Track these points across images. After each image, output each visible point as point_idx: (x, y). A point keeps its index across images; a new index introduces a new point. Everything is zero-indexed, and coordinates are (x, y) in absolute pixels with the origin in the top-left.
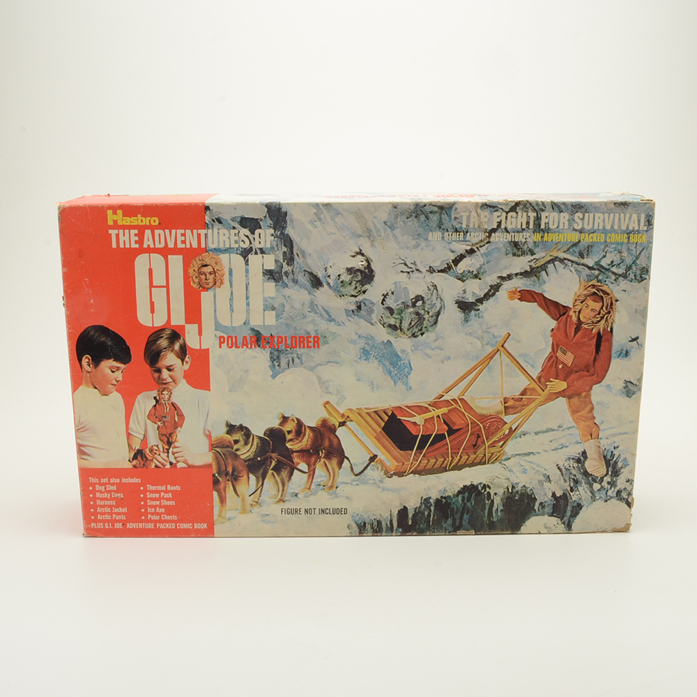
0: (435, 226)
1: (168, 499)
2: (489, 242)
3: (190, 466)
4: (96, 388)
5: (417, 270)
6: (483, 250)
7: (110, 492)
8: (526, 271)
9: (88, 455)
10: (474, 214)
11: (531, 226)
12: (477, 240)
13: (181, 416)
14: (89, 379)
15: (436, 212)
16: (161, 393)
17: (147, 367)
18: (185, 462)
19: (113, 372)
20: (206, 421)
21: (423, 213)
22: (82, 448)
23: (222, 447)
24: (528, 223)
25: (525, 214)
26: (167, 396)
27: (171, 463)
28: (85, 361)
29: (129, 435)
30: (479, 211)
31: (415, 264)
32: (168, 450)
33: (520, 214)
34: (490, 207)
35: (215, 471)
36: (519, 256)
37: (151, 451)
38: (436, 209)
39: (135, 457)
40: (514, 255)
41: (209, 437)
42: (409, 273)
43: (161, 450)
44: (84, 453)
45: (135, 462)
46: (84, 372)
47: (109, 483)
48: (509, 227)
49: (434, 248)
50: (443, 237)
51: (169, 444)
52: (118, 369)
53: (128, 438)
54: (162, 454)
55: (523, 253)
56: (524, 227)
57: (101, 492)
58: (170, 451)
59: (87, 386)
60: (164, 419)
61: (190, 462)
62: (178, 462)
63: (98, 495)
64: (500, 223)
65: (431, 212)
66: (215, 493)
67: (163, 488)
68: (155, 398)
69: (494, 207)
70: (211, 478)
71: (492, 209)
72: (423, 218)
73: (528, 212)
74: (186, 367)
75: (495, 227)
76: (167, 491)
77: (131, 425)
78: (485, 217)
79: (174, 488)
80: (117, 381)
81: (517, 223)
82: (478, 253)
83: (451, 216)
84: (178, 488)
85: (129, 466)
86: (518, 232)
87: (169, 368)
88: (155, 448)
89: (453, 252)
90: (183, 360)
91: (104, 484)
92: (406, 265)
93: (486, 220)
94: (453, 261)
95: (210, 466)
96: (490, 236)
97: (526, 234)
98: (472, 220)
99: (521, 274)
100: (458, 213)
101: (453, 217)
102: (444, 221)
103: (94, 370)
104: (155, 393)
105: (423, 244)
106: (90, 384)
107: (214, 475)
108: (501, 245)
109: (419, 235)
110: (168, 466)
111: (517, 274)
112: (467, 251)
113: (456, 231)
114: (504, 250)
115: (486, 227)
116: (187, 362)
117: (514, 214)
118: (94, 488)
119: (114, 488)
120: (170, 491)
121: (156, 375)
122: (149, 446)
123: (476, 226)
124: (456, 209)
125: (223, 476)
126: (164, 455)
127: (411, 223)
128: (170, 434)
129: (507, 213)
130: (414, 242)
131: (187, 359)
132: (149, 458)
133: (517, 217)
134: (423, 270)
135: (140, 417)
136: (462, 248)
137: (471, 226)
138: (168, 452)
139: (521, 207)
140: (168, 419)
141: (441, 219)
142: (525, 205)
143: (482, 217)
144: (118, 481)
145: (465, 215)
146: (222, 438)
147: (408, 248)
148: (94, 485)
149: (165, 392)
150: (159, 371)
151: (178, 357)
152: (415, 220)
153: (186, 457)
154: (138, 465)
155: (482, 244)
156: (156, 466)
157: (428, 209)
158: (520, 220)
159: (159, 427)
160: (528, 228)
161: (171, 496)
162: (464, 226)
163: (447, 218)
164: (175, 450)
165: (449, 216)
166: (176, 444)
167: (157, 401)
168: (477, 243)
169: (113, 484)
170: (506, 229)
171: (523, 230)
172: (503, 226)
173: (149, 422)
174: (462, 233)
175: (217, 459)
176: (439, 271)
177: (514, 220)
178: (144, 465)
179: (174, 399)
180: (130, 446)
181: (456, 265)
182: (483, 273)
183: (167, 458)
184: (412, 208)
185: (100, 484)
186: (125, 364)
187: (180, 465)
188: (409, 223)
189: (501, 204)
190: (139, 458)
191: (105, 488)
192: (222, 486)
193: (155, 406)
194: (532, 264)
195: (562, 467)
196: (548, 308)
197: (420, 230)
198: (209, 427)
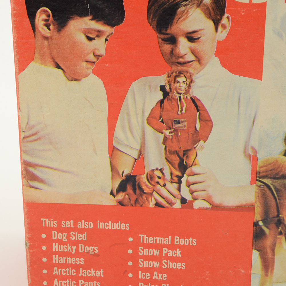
1: (173, 259)
3: (215, 207)
4: (58, 67)
7: (76, 243)
9: (42, 181)
13: (207, 122)
14: (46, 51)
16: (174, 78)
17: (151, 34)
18: (208, 199)
19: (90, 39)
20: (250, 133)
22: (31, 169)
23: (275, 178)
26: (184, 87)
27: (183, 201)
28: (40, 18)
29: (113, 150)
32: (180, 178)
35: (258, 216)
37: (150, 178)
39: (122, 188)
41: (253, 159)
43: (168, 176)
44: (35, 178)
45: (121, 196)
46: (39, 38)
47: (75, 229)
51: (183, 167)
52: (99, 33)
53: (111, 155)
54: (169, 185)
57: (60, 242)
58: (184, 180)
59: (43, 62)
60: (176, 126)
61: (217, 200)
62: (195, 199)
63: (55, 247)
66: (256, 255)
67: (168, 241)
68: (162, 88)
70: (251, 229)
74: (222, 34)
76: (172, 247)
77: (118, 133)
79: (185, 242)
80: (97, 56)
84: (192, 242)
85: (111, 201)
87: (191, 37)
88: (158, 173)
90: (217, 23)
91: (67, 230)
95: (250, 208)
103: (56, 35)
104: (162, 80)
106: (49, 60)
107: (256, 224)
110: (178, 205)
116: (224, 27)
118: (49, 236)
119: (84, 237)
120: (179, 247)
121: (167, 48)
122: (147, 170)
125: (273, 226)
126: (173, 187)
128: (186, 152)
131: (224, 21)
132: (147, 190)
135: (134, 121)
138: (180, 182)
140: (184, 125)
144: (91, 225)
146: (276, 162)
148: (49, 231)
149: (181, 79)
150: (173, 40)
151: (209, 16)
153: (211, 191)
154: (126, 201)
156: (158, 204)
159: (166, 139)
161: (179, 253)
164: (192, 179)
166: (195, 169)
167: (166, 94)
169: (81, 231)
173: (149, 130)
175: (263, 197)
178: (136, 201)
179: (196, 92)
180: (113, 169)
183: (176, 192)
185: (60, 230)
186: (112, 25)
187: (197, 204)
190: (129, 189)
191: (69, 237)
192: (268, 242)
193: (162, 102)
198: (254, 143)
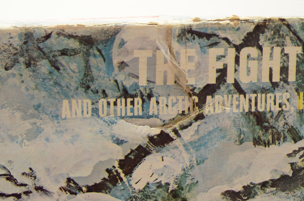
0: (74, 85)
2: (200, 117)
5: (39, 189)
6: (187, 135)
8: (284, 177)
10: (164, 52)
11: (292, 77)
12: (172, 112)
15: (75, 52)
21: (44, 55)
24: (284, 70)
25: (277, 50)
30: (176, 45)
31: (31, 174)
33: (266, 49)
34: (201, 35)
36: (267, 144)
38: (74, 44)
40: (257, 142)
42: (18, 196)
48: (244, 81)
49: (76, 137)
50: (95, 111)
55: (277, 138)
56: (276, 78)
64: (222, 73)
65: (64, 53)
69: (209, 36)
71: (205, 41)
72: (44, 66)
73: (282, 45)
75: (213, 81)
78: (190, 58)
81: (260, 71)
82: (177, 142)
83: (111, 60)
86: (264, 91)
89: (119, 142)
92: (10, 178)
93: (192, 66)
94: (122, 164)
96: (202, 103)
97: (282, 95)
98: (160, 68)
99: (274, 183)
100: (128, 53)
101: (116, 61)
102: (95, 73)
105: (49, 127)
108: (228, 123)
109: (38, 107)
111: (264, 185)
112: (151, 139)
113: (125, 94)
114: (234, 132)
115: (192, 81)
117: (253, 51)
123: (171, 82)
124: (122, 43)
127: (16, 81)
129: (238, 48)
130: (27, 125)
133: (260, 59)
134: (53, 187)
137: (159, 81)
139: (269, 34)
141: (88, 67)
142: (277, 31)
143: (183, 59)
145: (143, 56)
147: (13, 139)
152: (27, 72)
155: (185, 121)
157: (55, 44)
158: (266, 63)
160: (285, 80)
162: (142, 82)
163: (103, 66)
165: (108, 60)
168: (173, 120)
170: (236, 84)
171: (275, 85)
172: (230, 80)
174: (138, 100)
176: (90, 189)
177: (253, 65)
181: (129, 172)
182: (191, 186)
184: (17, 42)
188: (11, 81)
189: (223, 28)
194: (296, 159)
197: (41, 96)
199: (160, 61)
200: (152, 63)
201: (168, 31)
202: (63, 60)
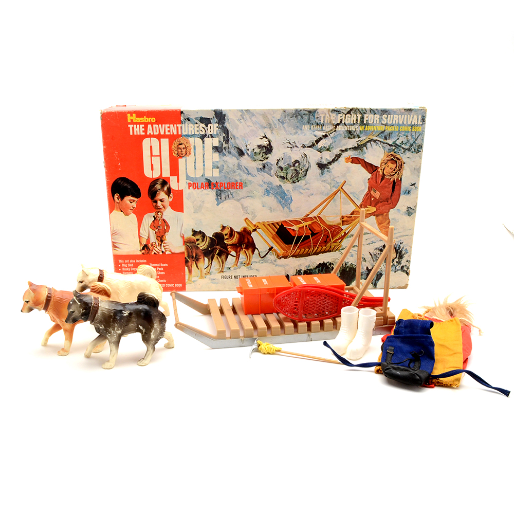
0: (306, 122)
1: (161, 271)
2: (335, 131)
3: (172, 253)
4: (122, 211)
5: (296, 146)
6: (332, 135)
7: (130, 267)
8: (355, 147)
9: (118, 248)
10: (327, 115)
11: (359, 122)
12: (328, 130)
13: (168, 226)
14: (118, 206)
15: (307, 114)
16: (157, 213)
18: (170, 251)
19: (131, 203)
20: (181, 229)
21: (300, 115)
22: (115, 244)
23: (190, 243)
24: (357, 120)
25: (355, 115)
26: (160, 216)
27: (163, 252)
28: (116, 197)
29: (140, 237)
30: (330, 113)
31: (295, 143)
32: (161, 244)
33: (353, 115)
34: (336, 111)
35: (186, 256)
36: (351, 138)
37: (152, 245)
38: (307, 112)
39: (143, 249)
40: (349, 138)
41: (183, 237)
42: (291, 148)
43: (157, 244)
44: (116, 247)
45: (143, 251)
46: (116, 203)
47: (129, 263)
48: (347, 123)
49: (305, 134)
50: (310, 128)
51: (162, 241)
52: (134, 201)
53: (139, 238)
54: (158, 247)
55: (354, 137)
56: (355, 122)
57: (125, 267)
58: (162, 245)
59: (117, 210)
60: (159, 228)
61: (173, 251)
62: (166, 251)
63: (123, 269)
64: (341, 120)
65: (304, 114)
66: (186, 268)
67: (159, 265)
68: (154, 216)
69: (338, 111)
70: (184, 260)
71: (337, 113)
72: (299, 117)
73: (357, 114)
74: (171, 200)
75: (339, 122)
76: (160, 267)
77: (141, 231)
78: (334, 117)
79: (164, 265)
80: (134, 208)
81: (351, 120)
82: (329, 137)
83: (315, 117)
84: (167, 265)
85: (140, 253)
86: (351, 125)
87: (161, 201)
88: (154, 243)
89: (316, 136)
90: (169, 196)
91: (127, 263)
92: (290, 143)
93: (334, 118)
94: (316, 141)
95: (183, 253)
96: (336, 127)
97: (356, 126)
98: (326, 119)
99: (353, 148)
100: (319, 115)
101: (316, 117)
102: (311, 119)
103: (121, 202)
104: (154, 214)
105: (299, 132)
106: (119, 209)
107: (186, 258)
108: (342, 133)
109: (297, 127)
110: (161, 253)
111: (350, 149)
112: (323, 136)
113: (318, 125)
114: (344, 135)
115: (334, 122)
116: (171, 197)
117: (349, 115)
118: (121, 265)
119: (132, 265)
120: (162, 267)
121: (154, 204)
122: (151, 243)
123: (329, 122)
124: (318, 113)
125: (191, 258)
126: (159, 248)
127: (293, 121)
128: (162, 236)
129: (346, 115)
130: (294, 131)
131: (171, 195)
132: (151, 249)
133: (351, 117)
134: (299, 146)
135: (146, 227)
136: (321, 134)
137: (326, 122)
138: (161, 246)
139: (353, 111)
140: (161, 228)
141: (309, 118)
142: (355, 111)
143: (332, 117)
144: (134, 261)
145: (322, 116)
146: (190, 238)
147: (291, 134)
148: (121, 264)
149: (159, 214)
150: (156, 202)
151: (166, 194)
152: (295, 119)
153: (171, 248)
154: (145, 253)
155: (331, 132)
156: (155, 253)
157: (302, 112)
158: (352, 118)
159: (156, 232)
160: (357, 123)
161: (162, 269)
162: (322, 122)
163: (313, 118)
164: (165, 245)
165: (314, 116)
166: (165, 241)
167: (155, 218)
168: (329, 132)
169: (131, 263)
170: (345, 123)
171: (354, 124)
172: (343, 122)
173: (150, 229)
174: (321, 126)
175: (187, 249)
176: (308, 147)
177: (349, 119)
178: (148, 253)
179: (164, 217)
180: (140, 243)
181: (317, 144)
182: (332, 148)
183: (160, 249)
184: (294, 112)
185: (125, 263)
186: (137, 198)
187: (167, 253)
188: (292, 120)
189: (342, 110)
190: (146, 249)
191: (127, 265)
192: (190, 264)
193: (154, 221)
194: (359, 143)
195: (372, 253)
196: (366, 167)
197: (298, 124)
198: (183, 232)
199: (326, 117)
200: (324, 117)
201: (329, 110)
202: (304, 116)
